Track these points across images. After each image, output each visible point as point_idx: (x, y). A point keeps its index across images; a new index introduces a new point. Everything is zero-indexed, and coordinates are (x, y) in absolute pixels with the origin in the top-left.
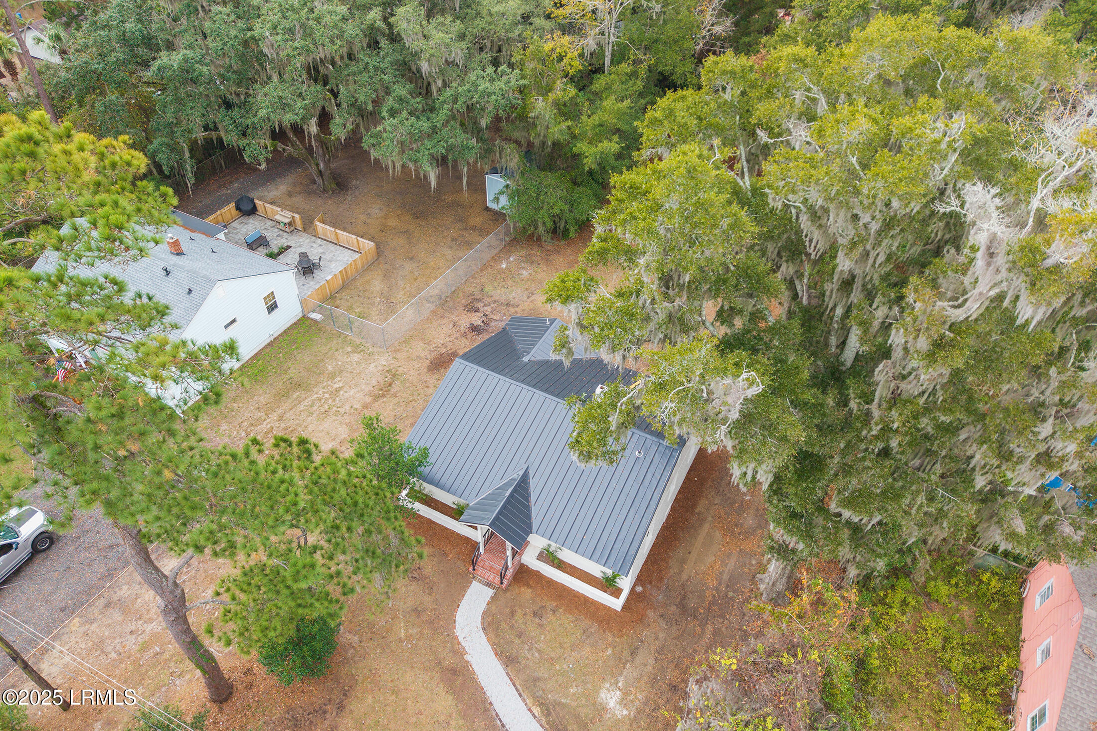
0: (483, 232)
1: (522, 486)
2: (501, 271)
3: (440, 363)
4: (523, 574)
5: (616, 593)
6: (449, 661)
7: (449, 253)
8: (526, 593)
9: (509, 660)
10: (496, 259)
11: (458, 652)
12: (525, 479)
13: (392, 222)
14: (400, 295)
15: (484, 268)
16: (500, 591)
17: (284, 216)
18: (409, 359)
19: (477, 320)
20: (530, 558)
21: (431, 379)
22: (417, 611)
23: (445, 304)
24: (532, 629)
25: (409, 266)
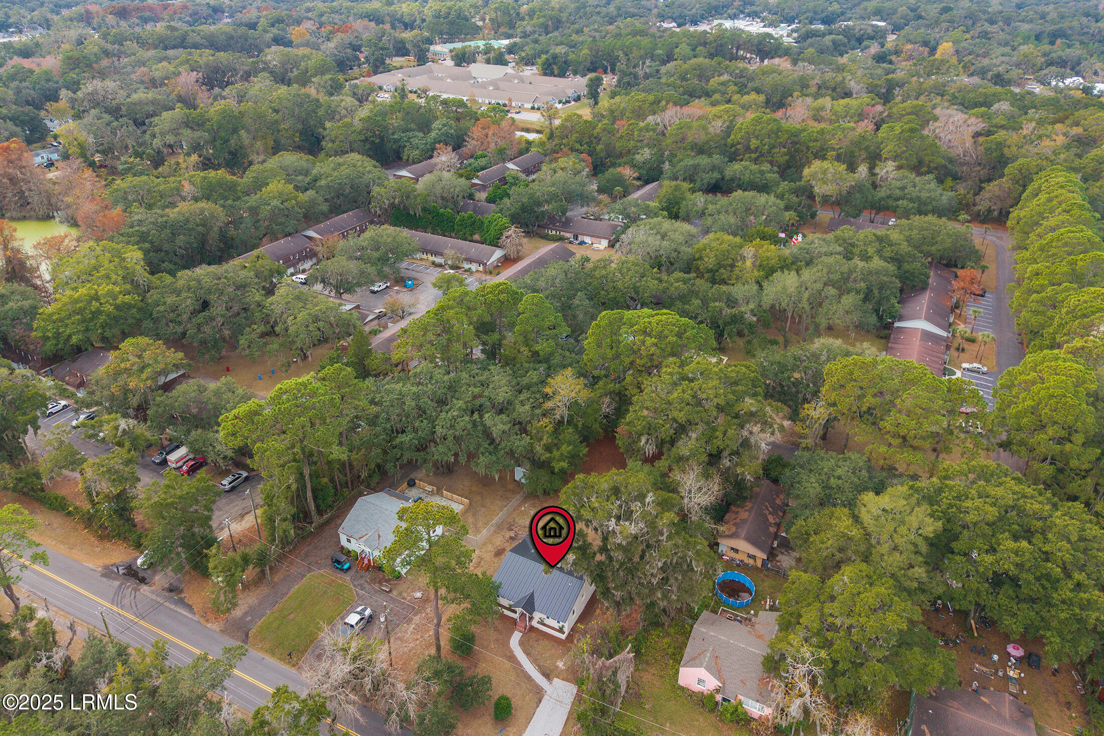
0: (514, 492)
1: (532, 595)
2: (522, 511)
3: (499, 553)
4: (532, 629)
5: (563, 633)
6: (509, 654)
7: (499, 503)
8: (533, 634)
9: (528, 654)
10: (520, 506)
11: (512, 652)
12: (533, 593)
13: (474, 489)
14: (480, 524)
15: (515, 510)
16: (524, 634)
17: (429, 488)
18: (486, 552)
19: (512, 534)
20: (534, 623)
21: (496, 560)
22: (497, 640)
23: (499, 528)
24: (535, 645)
25: (483, 510)
